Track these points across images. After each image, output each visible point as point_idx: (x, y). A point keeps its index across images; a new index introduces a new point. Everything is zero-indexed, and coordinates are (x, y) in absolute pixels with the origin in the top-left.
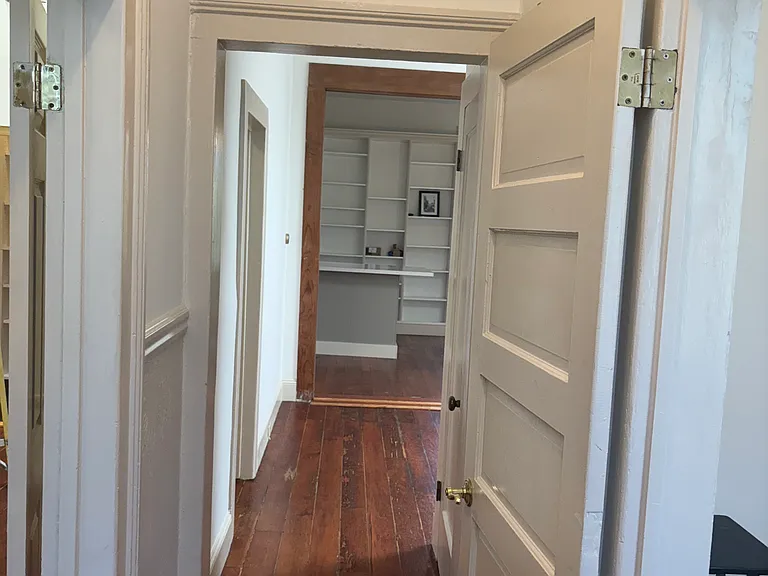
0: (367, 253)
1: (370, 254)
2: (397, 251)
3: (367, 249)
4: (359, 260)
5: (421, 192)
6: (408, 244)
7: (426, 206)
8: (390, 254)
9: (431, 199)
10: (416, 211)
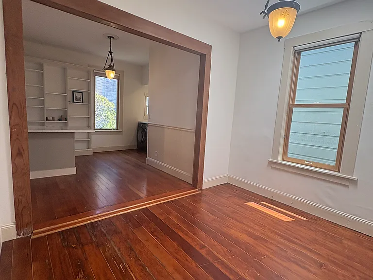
0: (47, 120)
1: (49, 120)
2: (63, 118)
3: (47, 118)
4: (43, 124)
5: (73, 92)
6: (69, 115)
7: (76, 99)
8: (60, 120)
9: (79, 95)
10: (71, 100)
